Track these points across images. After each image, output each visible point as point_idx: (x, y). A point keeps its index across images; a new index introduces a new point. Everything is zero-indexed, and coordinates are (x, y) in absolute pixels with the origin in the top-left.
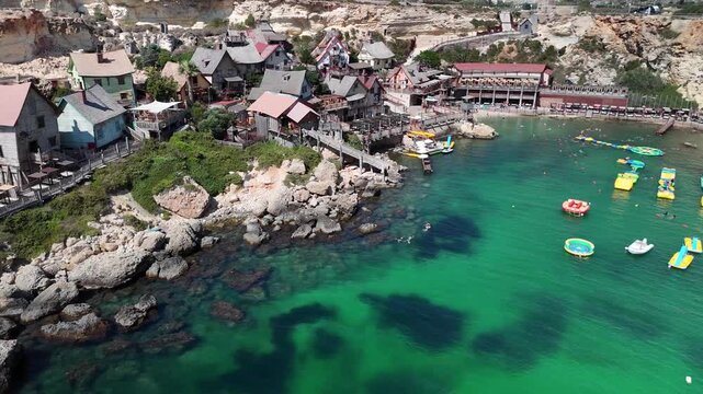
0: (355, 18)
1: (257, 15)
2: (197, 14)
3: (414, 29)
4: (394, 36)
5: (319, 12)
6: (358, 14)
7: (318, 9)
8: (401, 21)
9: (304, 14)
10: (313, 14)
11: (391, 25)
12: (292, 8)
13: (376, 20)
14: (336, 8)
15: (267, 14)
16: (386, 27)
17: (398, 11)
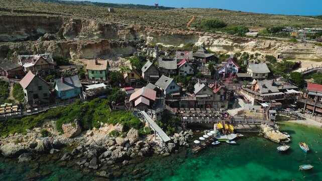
0: (260, 47)
1: (206, 43)
2: (181, 40)
3: (301, 56)
4: (284, 60)
5: (239, 43)
6: (262, 45)
7: (239, 41)
8: (291, 51)
9: (230, 43)
10: (235, 44)
11: (283, 53)
12: (225, 40)
13: (274, 49)
14: (250, 41)
15: (211, 42)
16: (279, 54)
17: (292, 45)
